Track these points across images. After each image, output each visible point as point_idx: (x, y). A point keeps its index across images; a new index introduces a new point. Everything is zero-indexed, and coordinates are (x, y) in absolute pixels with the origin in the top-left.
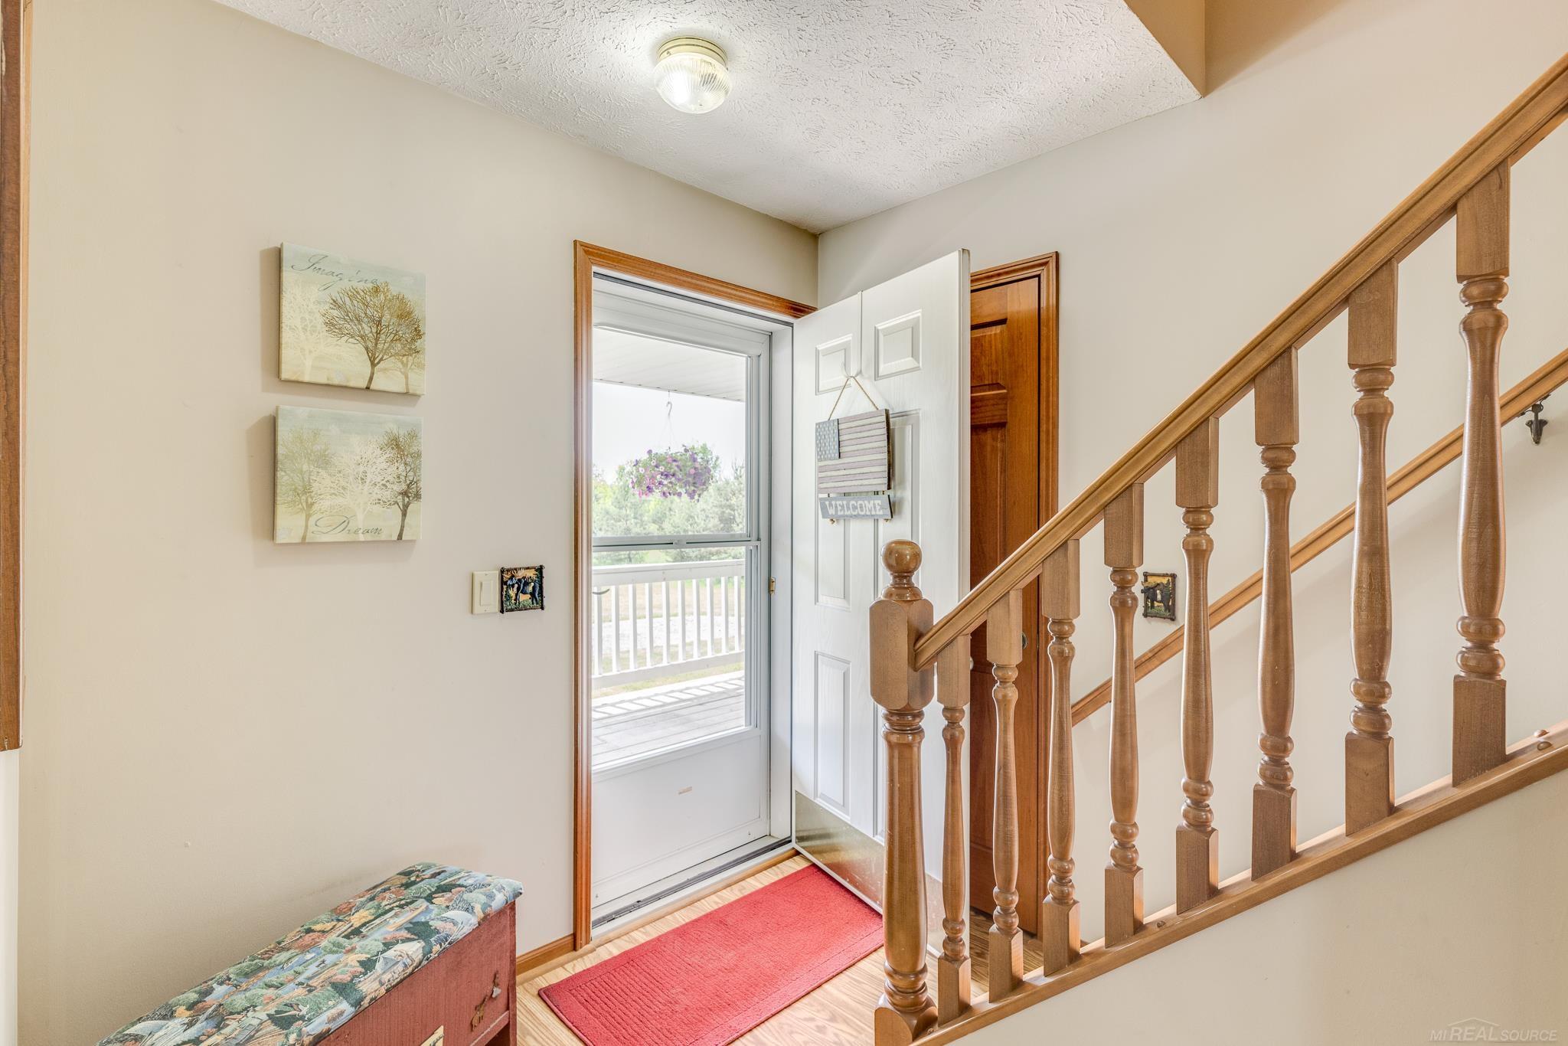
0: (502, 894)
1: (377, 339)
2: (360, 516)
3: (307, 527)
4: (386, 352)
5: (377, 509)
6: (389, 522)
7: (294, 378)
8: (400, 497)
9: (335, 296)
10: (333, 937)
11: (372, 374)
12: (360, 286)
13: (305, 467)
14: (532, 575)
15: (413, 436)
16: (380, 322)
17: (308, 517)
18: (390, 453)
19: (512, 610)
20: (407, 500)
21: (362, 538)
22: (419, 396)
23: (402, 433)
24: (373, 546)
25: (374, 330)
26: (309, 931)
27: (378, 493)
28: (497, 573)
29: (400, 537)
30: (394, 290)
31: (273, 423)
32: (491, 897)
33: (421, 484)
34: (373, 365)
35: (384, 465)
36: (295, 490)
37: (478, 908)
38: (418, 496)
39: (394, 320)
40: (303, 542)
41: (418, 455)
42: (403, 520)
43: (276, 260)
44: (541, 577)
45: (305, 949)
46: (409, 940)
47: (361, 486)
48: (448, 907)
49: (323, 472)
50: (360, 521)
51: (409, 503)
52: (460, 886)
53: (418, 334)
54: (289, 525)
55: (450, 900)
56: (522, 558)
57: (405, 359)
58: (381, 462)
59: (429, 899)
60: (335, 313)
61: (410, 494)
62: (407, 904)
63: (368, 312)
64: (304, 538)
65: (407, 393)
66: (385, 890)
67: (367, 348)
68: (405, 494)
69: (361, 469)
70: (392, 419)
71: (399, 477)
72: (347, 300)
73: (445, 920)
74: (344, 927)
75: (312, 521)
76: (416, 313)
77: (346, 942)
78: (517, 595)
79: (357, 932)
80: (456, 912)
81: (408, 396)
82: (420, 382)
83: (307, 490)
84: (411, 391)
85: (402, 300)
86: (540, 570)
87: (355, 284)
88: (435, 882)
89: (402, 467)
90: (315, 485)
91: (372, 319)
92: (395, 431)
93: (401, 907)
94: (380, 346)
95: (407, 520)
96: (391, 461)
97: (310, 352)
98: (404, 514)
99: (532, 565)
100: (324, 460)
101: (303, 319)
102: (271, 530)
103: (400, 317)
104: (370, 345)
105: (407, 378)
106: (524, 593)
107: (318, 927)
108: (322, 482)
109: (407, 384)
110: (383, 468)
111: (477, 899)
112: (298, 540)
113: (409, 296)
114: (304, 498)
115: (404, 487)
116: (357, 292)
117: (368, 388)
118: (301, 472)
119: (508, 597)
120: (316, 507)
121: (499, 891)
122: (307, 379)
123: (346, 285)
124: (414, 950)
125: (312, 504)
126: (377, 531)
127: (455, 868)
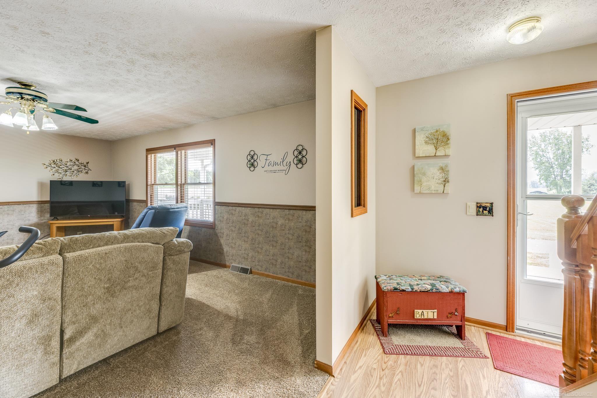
0: (458, 289)
1: (437, 143)
2: (433, 187)
3: (421, 189)
4: (439, 146)
5: (437, 185)
6: (441, 188)
7: (418, 156)
8: (443, 182)
9: (427, 135)
10: (416, 278)
11: (436, 152)
12: (433, 131)
13: (420, 176)
14: (489, 205)
15: (446, 166)
16: (438, 139)
17: (421, 187)
18: (440, 171)
19: (480, 215)
20: (445, 183)
21: (433, 192)
22: (450, 155)
23: (443, 166)
24: (436, 194)
25: (436, 141)
26: (414, 276)
27: (437, 181)
28: (475, 204)
29: (443, 192)
30: (441, 130)
31: (413, 167)
32: (455, 288)
33: (449, 179)
34: (436, 150)
35: (439, 174)
36: (418, 181)
37: (450, 288)
38: (448, 182)
39: (442, 137)
40: (420, 193)
41: (448, 171)
42: (444, 188)
43: (414, 131)
44: (492, 206)
45: (410, 278)
46: (429, 285)
47: (433, 180)
48: (443, 284)
49: (424, 177)
50: (433, 188)
51: (446, 184)
52: (450, 283)
53: (448, 139)
54: (417, 189)
55: (445, 284)
56: (485, 200)
57: (445, 147)
58: (438, 174)
59: (440, 282)
60: (427, 139)
61: (446, 181)
62: (435, 280)
63: (435, 137)
64: (420, 192)
65: (445, 155)
66: (433, 276)
67: (435, 146)
68: (444, 181)
69: (433, 176)
70: (441, 162)
71: (443, 177)
72: (430, 136)
73: (440, 286)
74: (420, 278)
75: (422, 188)
76: (448, 134)
77: (418, 280)
78: (482, 211)
79: (421, 280)
80: (444, 286)
81: (446, 156)
82: (449, 152)
83: (421, 181)
84: (446, 155)
85: (444, 132)
86: (492, 204)
87: (431, 131)
88: (445, 280)
89: (444, 174)
90: (422, 180)
91: (436, 139)
92: (442, 165)
93: (433, 280)
94: (438, 145)
95: (445, 188)
96: (440, 173)
97: (421, 150)
98: (444, 186)
99: (489, 202)
100: (424, 174)
101: (420, 143)
102: (413, 189)
103: (443, 136)
104: (435, 145)
105: (445, 151)
106: (485, 210)
107: (416, 276)
108: (424, 179)
109: (445, 153)
110: (438, 175)
111: (451, 287)
112: (419, 192)
113: (445, 130)
114: (420, 183)
115: (444, 179)
116: (432, 133)
117: (435, 156)
118: (419, 177)
119: (479, 211)
120: (423, 185)
121: (458, 288)
122: (421, 156)
123: (429, 132)
124: (429, 287)
125: (422, 184)
126: (437, 190)
127: (452, 280)
